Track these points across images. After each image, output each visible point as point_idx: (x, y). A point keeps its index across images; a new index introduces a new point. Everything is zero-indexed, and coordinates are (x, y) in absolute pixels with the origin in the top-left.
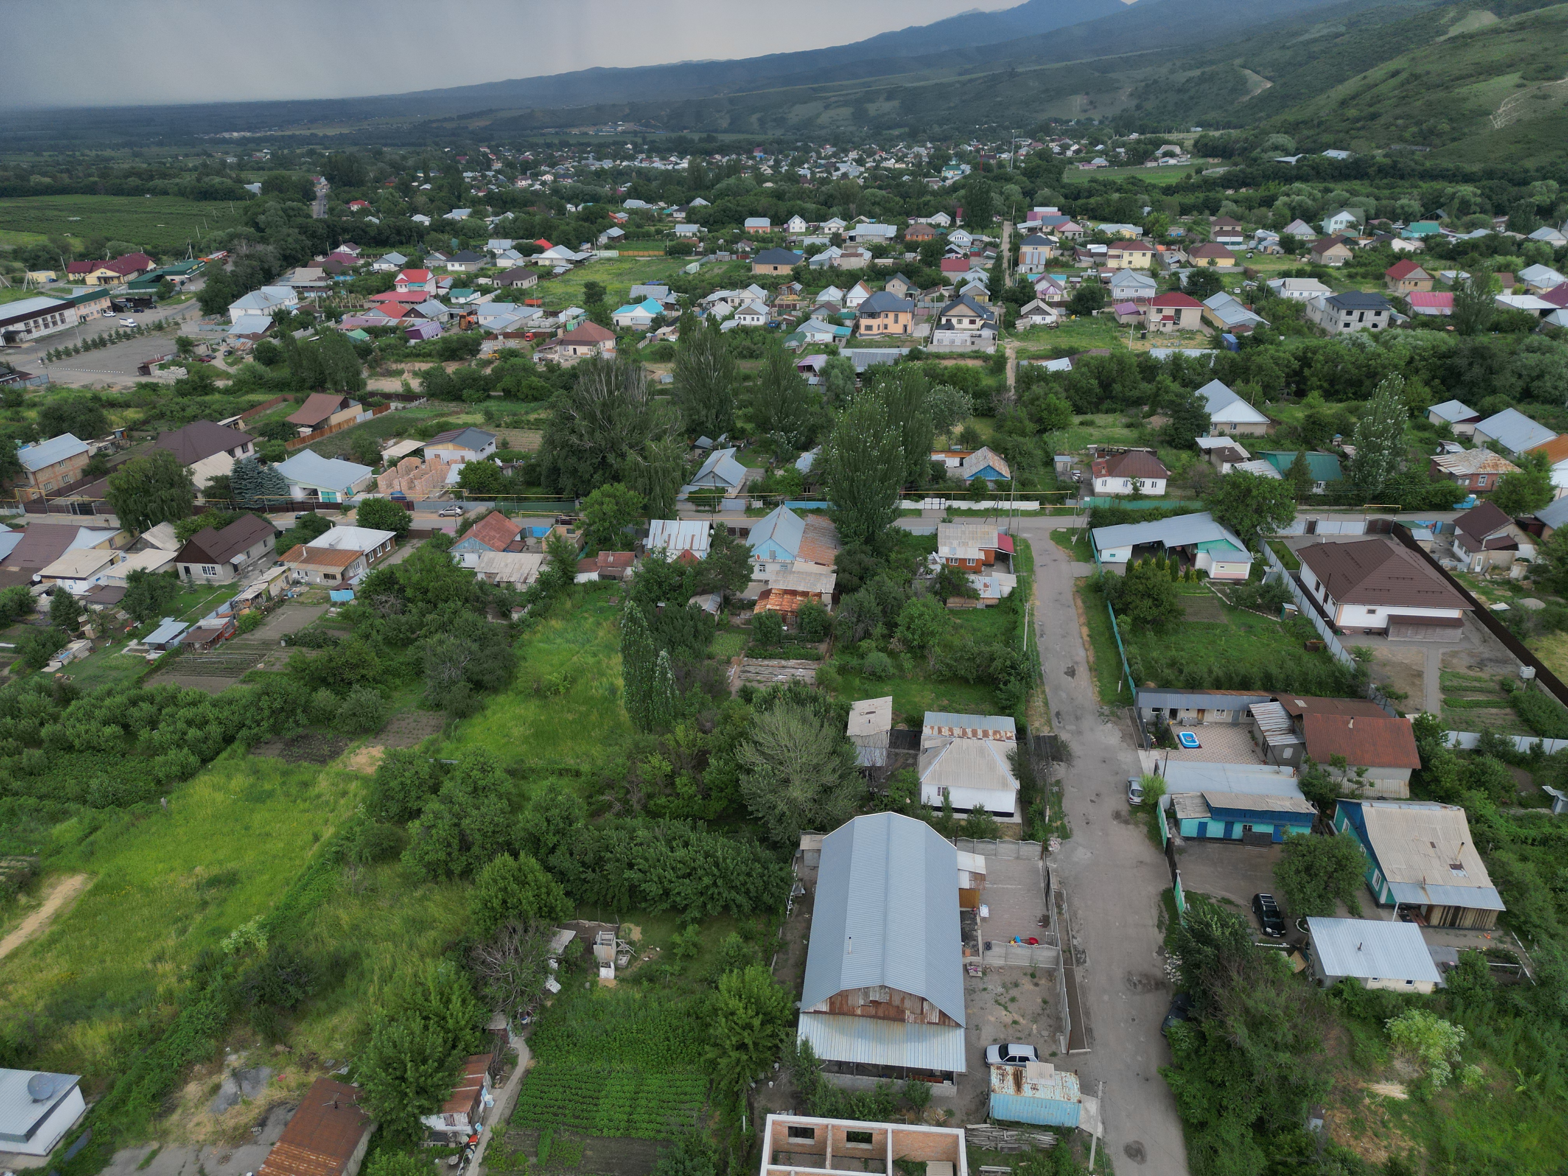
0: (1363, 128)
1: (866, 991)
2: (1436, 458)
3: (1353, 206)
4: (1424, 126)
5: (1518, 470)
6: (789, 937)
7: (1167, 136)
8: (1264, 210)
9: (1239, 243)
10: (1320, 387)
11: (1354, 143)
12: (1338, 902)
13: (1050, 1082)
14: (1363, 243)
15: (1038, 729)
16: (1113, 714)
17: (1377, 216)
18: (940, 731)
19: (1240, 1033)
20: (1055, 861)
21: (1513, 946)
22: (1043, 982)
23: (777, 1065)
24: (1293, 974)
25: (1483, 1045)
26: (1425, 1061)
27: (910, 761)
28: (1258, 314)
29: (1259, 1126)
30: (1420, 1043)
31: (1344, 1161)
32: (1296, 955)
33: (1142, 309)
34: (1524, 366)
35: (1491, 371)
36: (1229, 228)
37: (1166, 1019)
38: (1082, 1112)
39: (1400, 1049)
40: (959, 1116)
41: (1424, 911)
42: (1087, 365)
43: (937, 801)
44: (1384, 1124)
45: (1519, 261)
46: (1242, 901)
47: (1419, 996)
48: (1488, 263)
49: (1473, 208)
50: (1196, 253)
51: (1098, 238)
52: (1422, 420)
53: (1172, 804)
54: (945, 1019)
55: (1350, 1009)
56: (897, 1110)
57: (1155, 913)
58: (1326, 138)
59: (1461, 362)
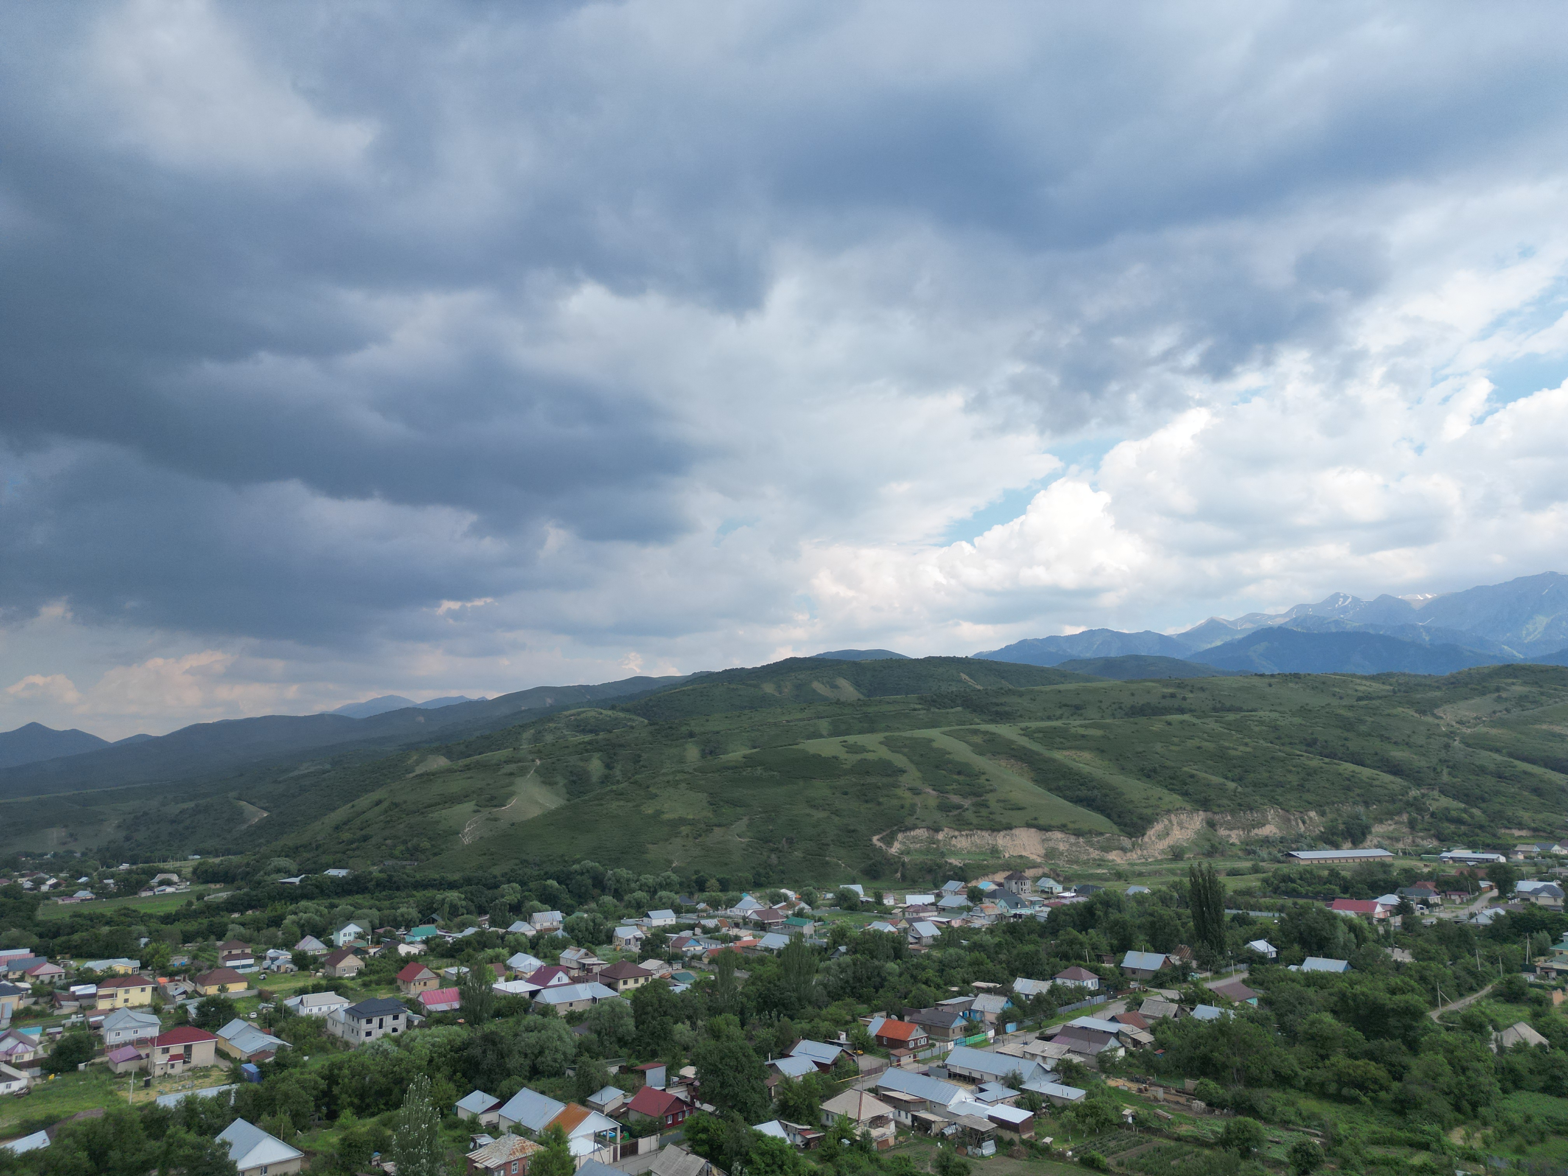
0: (358, 848)
2: (470, 1155)
3: (359, 918)
4: (409, 844)
5: (542, 1148)
7: (161, 865)
8: (273, 930)
9: (250, 966)
10: (351, 1104)
11: (351, 861)
14: (372, 951)
17: (381, 926)
28: (278, 1036)
33: (143, 1053)
34: (527, 1045)
35: (502, 1055)
36: (238, 951)
42: (72, 1134)
45: (505, 952)
48: (481, 956)
49: (461, 910)
50: (204, 981)
51: (85, 978)
52: (451, 1117)
58: (325, 859)
59: (477, 1052)
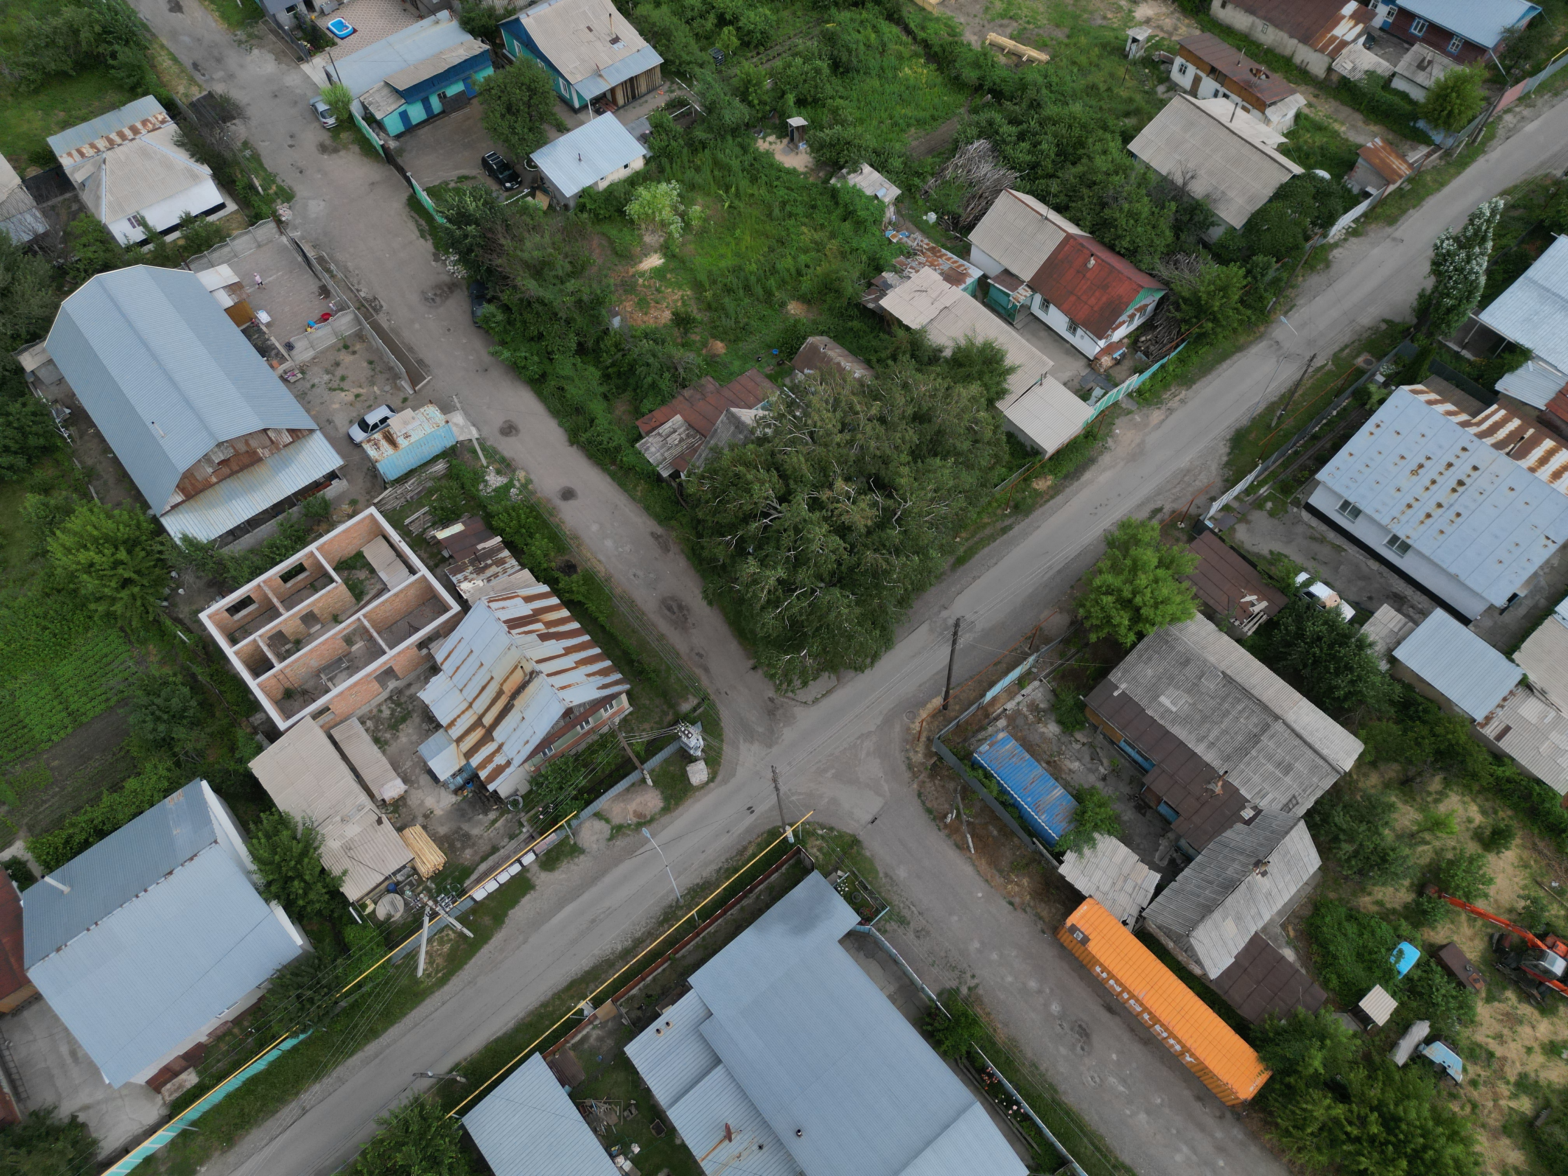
1: (207, 458)
6: (90, 462)
12: (545, 126)
13: (416, 423)
15: (186, 96)
16: (250, 36)
18: (82, 154)
19: (530, 286)
20: (295, 228)
21: (681, 91)
22: (358, 347)
23: (173, 574)
24: (545, 213)
25: (692, 187)
26: (664, 224)
27: (75, 207)
29: (581, 350)
30: (654, 212)
31: (646, 336)
32: (538, 194)
37: (473, 313)
38: (454, 429)
39: (643, 226)
40: (362, 499)
41: (609, 96)
43: (138, 234)
44: (658, 291)
46: (476, 171)
47: (637, 173)
53: (365, 108)
54: (297, 434)
55: (597, 215)
56: (309, 531)
57: (412, 225)
